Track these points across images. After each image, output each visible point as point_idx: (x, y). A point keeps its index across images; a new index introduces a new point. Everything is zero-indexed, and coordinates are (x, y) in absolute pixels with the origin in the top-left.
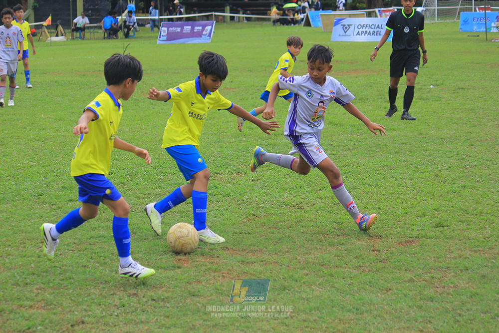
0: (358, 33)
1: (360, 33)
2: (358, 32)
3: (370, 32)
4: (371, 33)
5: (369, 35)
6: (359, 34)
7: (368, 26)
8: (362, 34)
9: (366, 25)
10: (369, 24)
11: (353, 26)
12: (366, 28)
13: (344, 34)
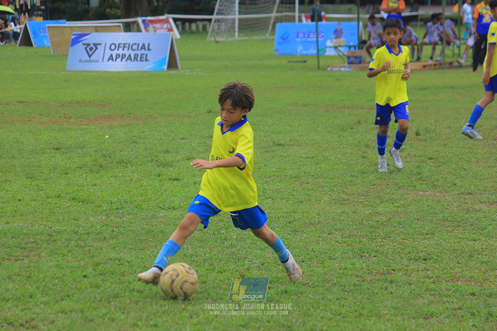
0: (111, 58)
1: (114, 57)
2: (112, 55)
3: (130, 55)
4: (133, 57)
5: (129, 61)
6: (113, 60)
7: (127, 45)
8: (117, 60)
9: (124, 44)
10: (128, 42)
11: (103, 45)
12: (123, 50)
13: (88, 58)
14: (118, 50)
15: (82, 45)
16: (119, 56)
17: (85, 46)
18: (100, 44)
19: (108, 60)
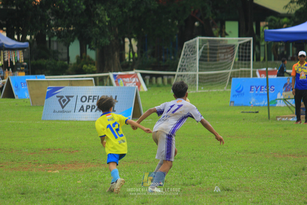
0: (82, 109)
1: (85, 108)
2: (82, 107)
5: (97, 111)
6: (84, 111)
7: (97, 98)
8: (88, 110)
9: (94, 97)
10: (97, 95)
11: (75, 98)
12: (93, 101)
13: (61, 109)
14: (88, 101)
15: (56, 97)
16: (90, 107)
17: (59, 98)
18: (72, 97)
19: (79, 111)
